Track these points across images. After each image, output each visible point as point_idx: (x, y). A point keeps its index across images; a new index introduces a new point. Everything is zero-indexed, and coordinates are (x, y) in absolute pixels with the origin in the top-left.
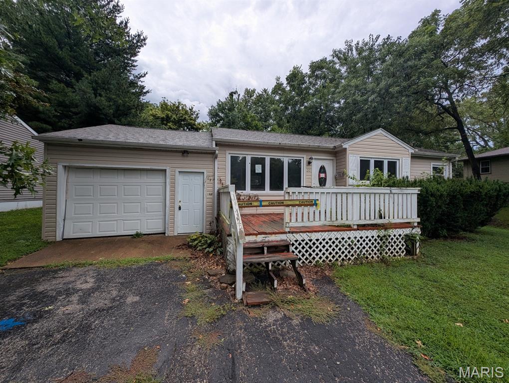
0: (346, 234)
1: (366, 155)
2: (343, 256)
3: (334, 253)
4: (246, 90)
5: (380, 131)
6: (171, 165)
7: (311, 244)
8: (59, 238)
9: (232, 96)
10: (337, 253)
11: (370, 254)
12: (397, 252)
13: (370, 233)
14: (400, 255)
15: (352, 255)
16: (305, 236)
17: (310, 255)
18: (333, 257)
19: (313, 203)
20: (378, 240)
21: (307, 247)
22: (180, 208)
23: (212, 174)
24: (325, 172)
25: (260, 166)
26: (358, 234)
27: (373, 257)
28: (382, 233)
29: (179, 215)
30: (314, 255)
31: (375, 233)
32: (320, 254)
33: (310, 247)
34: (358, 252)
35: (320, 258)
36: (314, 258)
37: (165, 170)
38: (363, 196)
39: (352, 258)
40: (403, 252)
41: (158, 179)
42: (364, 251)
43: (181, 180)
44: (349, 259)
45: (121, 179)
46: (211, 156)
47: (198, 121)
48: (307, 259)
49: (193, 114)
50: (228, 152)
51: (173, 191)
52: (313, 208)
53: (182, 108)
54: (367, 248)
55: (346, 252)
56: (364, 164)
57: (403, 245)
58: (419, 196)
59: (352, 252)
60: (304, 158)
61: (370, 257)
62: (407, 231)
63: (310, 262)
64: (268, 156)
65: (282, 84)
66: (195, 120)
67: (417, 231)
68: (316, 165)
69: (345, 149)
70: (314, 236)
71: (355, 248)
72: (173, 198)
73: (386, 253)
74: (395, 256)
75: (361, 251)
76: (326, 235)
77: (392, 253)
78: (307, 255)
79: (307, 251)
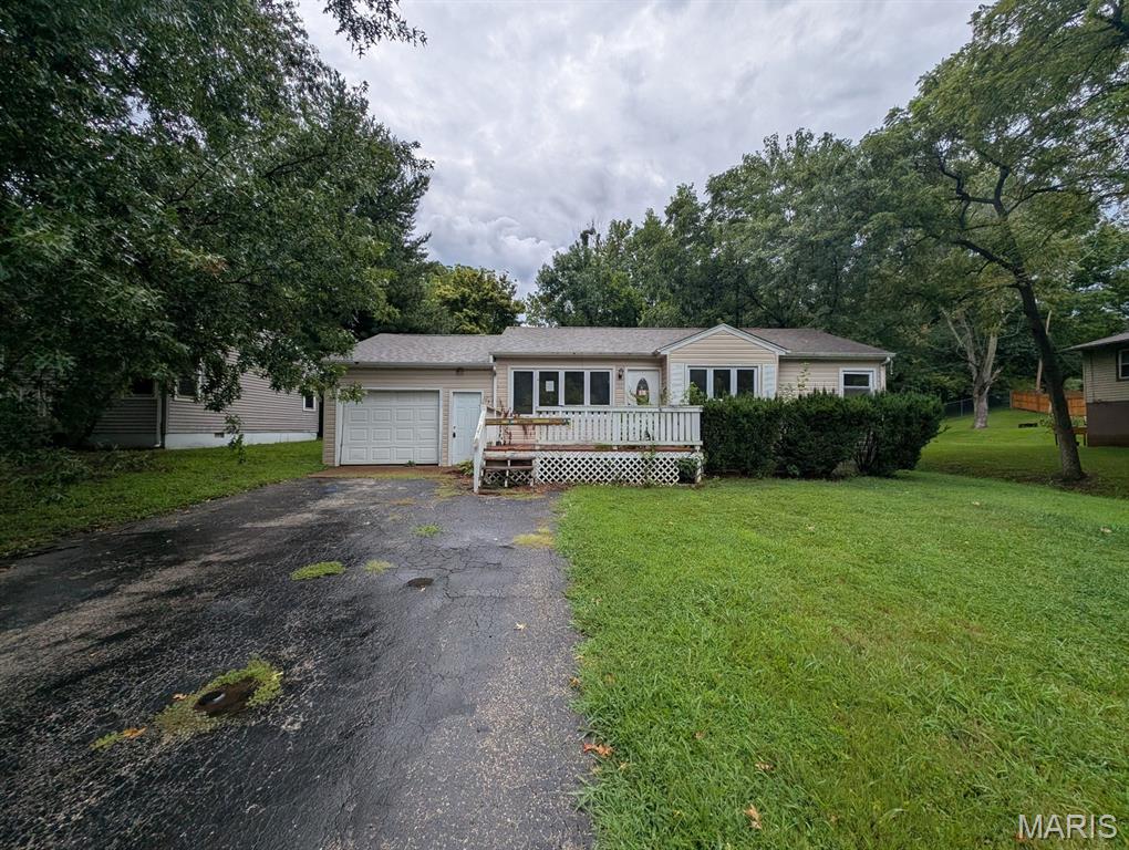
0: (602, 455)
1: (700, 363)
2: (598, 477)
3: (587, 473)
4: (614, 223)
5: (722, 328)
6: (443, 385)
7: (561, 462)
8: (337, 464)
9: (587, 237)
10: (591, 473)
11: (631, 477)
12: (668, 478)
13: (631, 455)
14: (672, 482)
15: (609, 477)
16: (556, 455)
17: (561, 473)
18: (587, 477)
19: (565, 423)
20: (643, 463)
21: (557, 466)
22: (454, 435)
23: (490, 394)
24: (646, 388)
25: (552, 382)
26: (617, 455)
27: (635, 481)
28: (647, 455)
29: (453, 443)
30: (564, 473)
31: (638, 455)
32: (572, 473)
33: (560, 466)
34: (616, 473)
35: (572, 477)
36: (564, 477)
37: (438, 392)
38: (625, 416)
39: (609, 480)
40: (675, 478)
41: (430, 403)
42: (624, 473)
43: (455, 402)
44: (606, 481)
45: (394, 402)
46: (488, 372)
47: (514, 298)
48: (556, 477)
49: (505, 288)
50: (509, 367)
51: (447, 415)
52: (564, 428)
53: (489, 277)
54: (628, 470)
55: (602, 473)
56: (698, 377)
57: (676, 470)
58: (702, 415)
59: (609, 474)
60: (613, 370)
61: (631, 481)
62: (685, 455)
63: (561, 480)
64: (562, 370)
65: (660, 222)
66: (509, 298)
67: (699, 457)
68: (632, 379)
69: (666, 356)
70: (565, 455)
71: (613, 470)
72: (447, 424)
73: (653, 478)
74: (664, 481)
75: (620, 474)
76: (579, 455)
77: (660, 478)
78: (557, 473)
79: (557, 470)
